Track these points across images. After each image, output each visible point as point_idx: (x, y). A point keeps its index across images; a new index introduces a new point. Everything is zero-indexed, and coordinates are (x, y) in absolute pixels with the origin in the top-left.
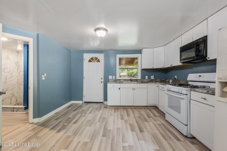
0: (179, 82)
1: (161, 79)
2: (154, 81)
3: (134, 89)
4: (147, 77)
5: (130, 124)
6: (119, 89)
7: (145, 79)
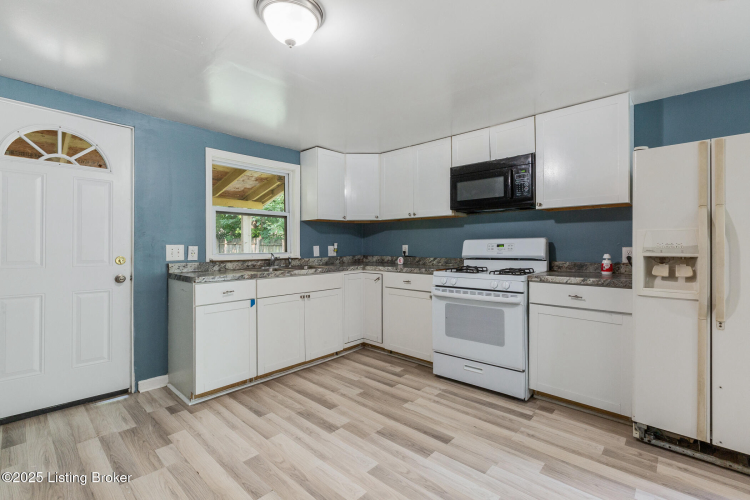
0: (419, 261)
1: (354, 256)
2: (338, 262)
3: (305, 296)
4: (316, 250)
5: (379, 432)
6: (253, 302)
7: (313, 257)
